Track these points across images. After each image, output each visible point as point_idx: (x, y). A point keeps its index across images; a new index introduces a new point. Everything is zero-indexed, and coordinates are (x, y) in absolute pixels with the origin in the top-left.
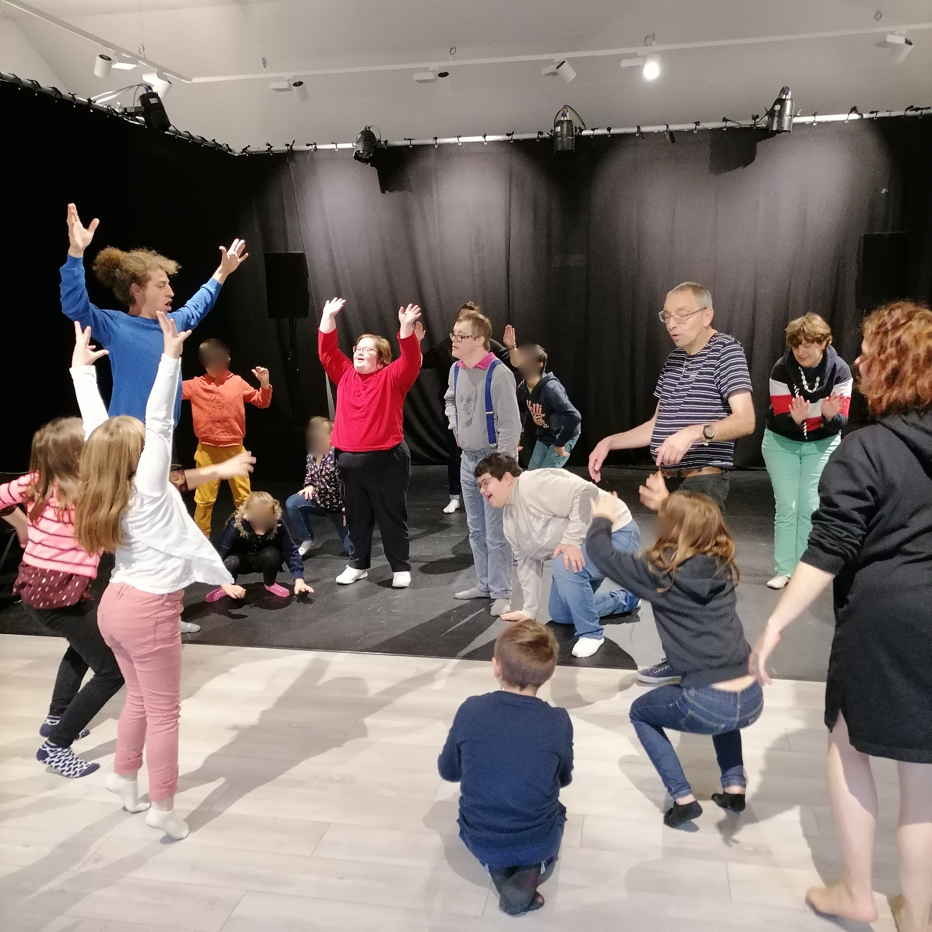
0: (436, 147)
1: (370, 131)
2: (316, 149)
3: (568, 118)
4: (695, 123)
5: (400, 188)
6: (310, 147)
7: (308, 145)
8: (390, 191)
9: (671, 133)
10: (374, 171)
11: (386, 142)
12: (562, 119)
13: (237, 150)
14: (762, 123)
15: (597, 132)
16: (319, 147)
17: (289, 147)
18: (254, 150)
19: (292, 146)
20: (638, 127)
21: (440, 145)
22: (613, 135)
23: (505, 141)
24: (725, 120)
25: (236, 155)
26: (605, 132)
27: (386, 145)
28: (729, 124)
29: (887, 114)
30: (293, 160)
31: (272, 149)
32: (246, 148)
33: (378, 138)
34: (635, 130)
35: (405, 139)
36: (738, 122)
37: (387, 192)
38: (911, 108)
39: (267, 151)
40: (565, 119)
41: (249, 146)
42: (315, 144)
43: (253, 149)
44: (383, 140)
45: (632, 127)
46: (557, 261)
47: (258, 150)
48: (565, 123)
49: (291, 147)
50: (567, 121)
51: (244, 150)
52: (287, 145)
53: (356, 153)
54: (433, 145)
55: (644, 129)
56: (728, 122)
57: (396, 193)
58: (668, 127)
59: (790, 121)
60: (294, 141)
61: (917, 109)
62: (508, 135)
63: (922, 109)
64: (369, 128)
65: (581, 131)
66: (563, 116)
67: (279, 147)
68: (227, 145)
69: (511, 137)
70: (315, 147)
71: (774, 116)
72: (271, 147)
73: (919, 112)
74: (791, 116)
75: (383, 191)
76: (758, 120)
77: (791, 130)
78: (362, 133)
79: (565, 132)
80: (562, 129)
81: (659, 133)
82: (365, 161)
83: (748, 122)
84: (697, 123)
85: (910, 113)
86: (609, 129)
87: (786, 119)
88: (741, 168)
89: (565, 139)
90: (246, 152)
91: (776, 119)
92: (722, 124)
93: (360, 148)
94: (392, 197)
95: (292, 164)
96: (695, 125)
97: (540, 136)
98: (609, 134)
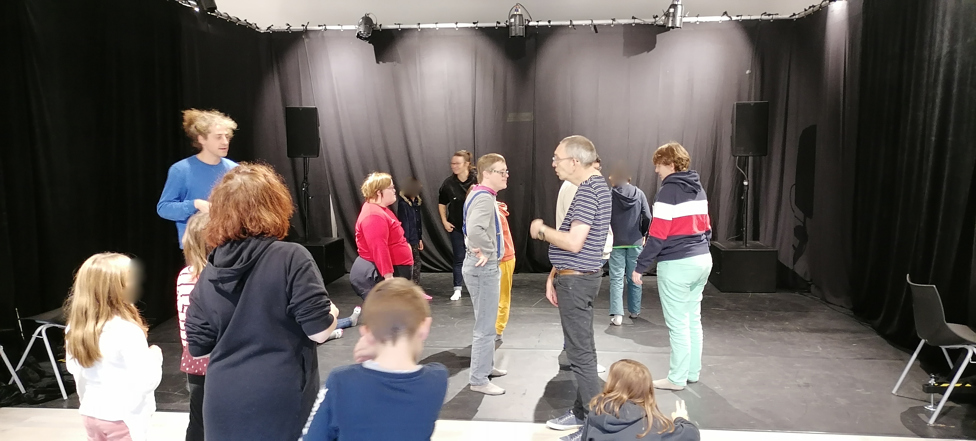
0: (419, 30)
1: (368, 17)
2: (326, 30)
3: (519, 13)
4: (612, 19)
5: (392, 61)
6: (321, 28)
7: (319, 26)
8: (383, 63)
9: (595, 26)
10: (371, 46)
11: (380, 25)
12: (515, 13)
13: (263, 28)
14: (661, 21)
15: (541, 23)
16: (328, 27)
17: (305, 27)
18: (277, 28)
19: (306, 26)
20: (571, 21)
21: (422, 29)
22: (552, 26)
23: (471, 27)
24: (633, 18)
25: (262, 32)
26: (547, 23)
27: (380, 28)
28: (637, 21)
29: (748, 18)
30: (308, 37)
31: (291, 28)
32: (270, 27)
33: (375, 23)
34: (569, 23)
35: (395, 24)
36: (643, 20)
37: (381, 62)
38: (765, 14)
39: (287, 30)
40: (518, 13)
41: (272, 25)
42: (325, 25)
43: (275, 28)
44: (379, 24)
45: (566, 20)
46: (511, 117)
47: (279, 28)
48: (518, 16)
49: (306, 28)
50: (519, 14)
51: (269, 28)
52: (303, 26)
53: (358, 34)
54: (416, 29)
55: (574, 23)
56: (636, 19)
57: (388, 65)
58: (592, 21)
59: (681, 20)
60: (308, 23)
61: (769, 15)
62: (474, 23)
64: (368, 15)
65: (529, 22)
66: (515, 11)
67: (296, 27)
68: (256, 24)
69: (475, 25)
70: (325, 28)
71: (669, 16)
72: (290, 26)
73: (771, 16)
74: (682, 17)
75: (378, 62)
76: (657, 19)
77: (682, 27)
78: (363, 18)
79: (517, 23)
80: (515, 20)
81: (586, 25)
82: (365, 39)
83: (650, 21)
84: (614, 20)
85: (765, 17)
86: (549, 22)
87: (678, 19)
88: (646, 52)
89: (518, 28)
90: (270, 30)
91: (671, 19)
92: (632, 21)
93: (362, 29)
94: (384, 66)
95: (306, 40)
96: (612, 21)
97: (498, 25)
98: (550, 25)
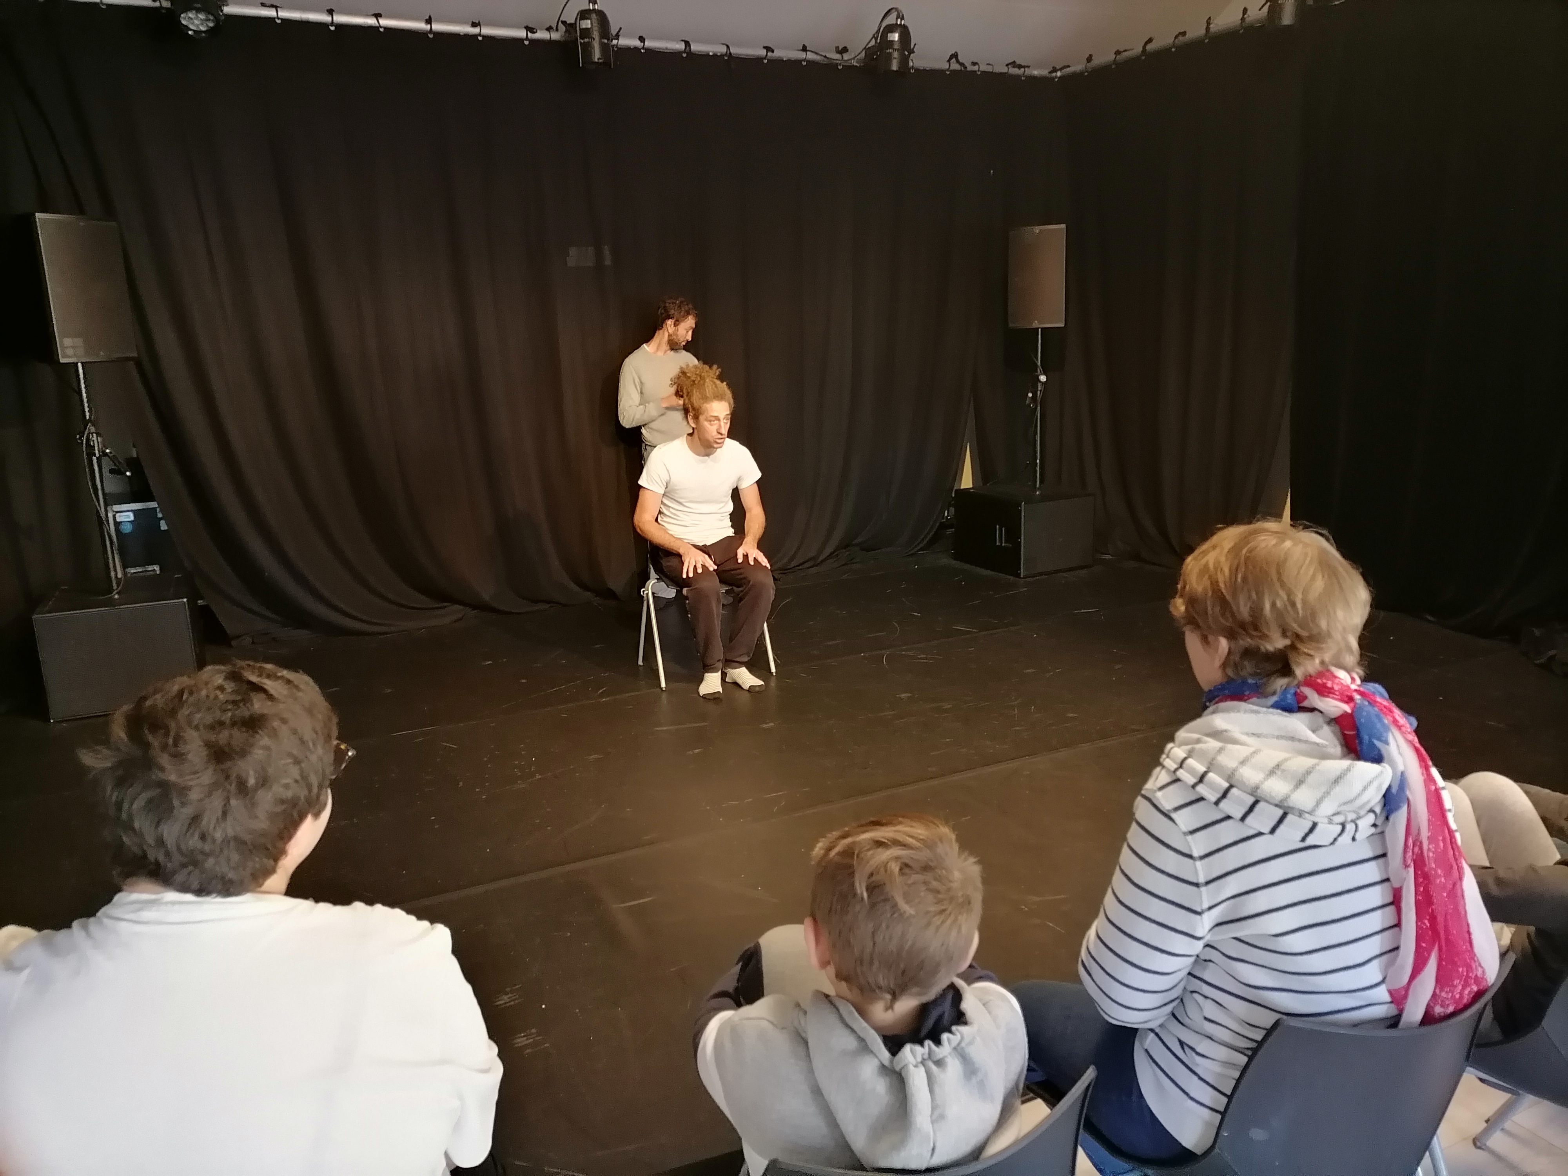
0: (332, 28)
4: (764, 47)
9: (732, 59)
14: (855, 60)
20: (687, 43)
21: (341, 27)
22: (649, 50)
23: (467, 36)
24: (804, 49)
26: (637, 43)
28: (810, 56)
34: (681, 47)
35: (263, 5)
36: (824, 54)
38: (1014, 64)
45: (678, 40)
48: (595, 15)
50: (598, 11)
54: (327, 26)
55: (694, 47)
56: (808, 53)
58: (728, 47)
61: (1020, 67)
62: (474, 25)
63: (1024, 67)
69: (476, 30)
73: (1022, 70)
76: (847, 54)
80: (591, 24)
81: (715, 55)
84: (769, 49)
85: (1014, 71)
86: (643, 39)
92: (802, 55)
96: (765, 51)
97: (530, 34)
98: (643, 48)
